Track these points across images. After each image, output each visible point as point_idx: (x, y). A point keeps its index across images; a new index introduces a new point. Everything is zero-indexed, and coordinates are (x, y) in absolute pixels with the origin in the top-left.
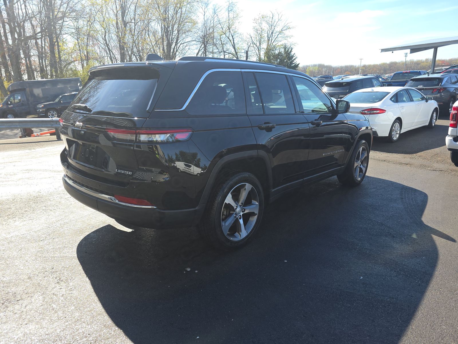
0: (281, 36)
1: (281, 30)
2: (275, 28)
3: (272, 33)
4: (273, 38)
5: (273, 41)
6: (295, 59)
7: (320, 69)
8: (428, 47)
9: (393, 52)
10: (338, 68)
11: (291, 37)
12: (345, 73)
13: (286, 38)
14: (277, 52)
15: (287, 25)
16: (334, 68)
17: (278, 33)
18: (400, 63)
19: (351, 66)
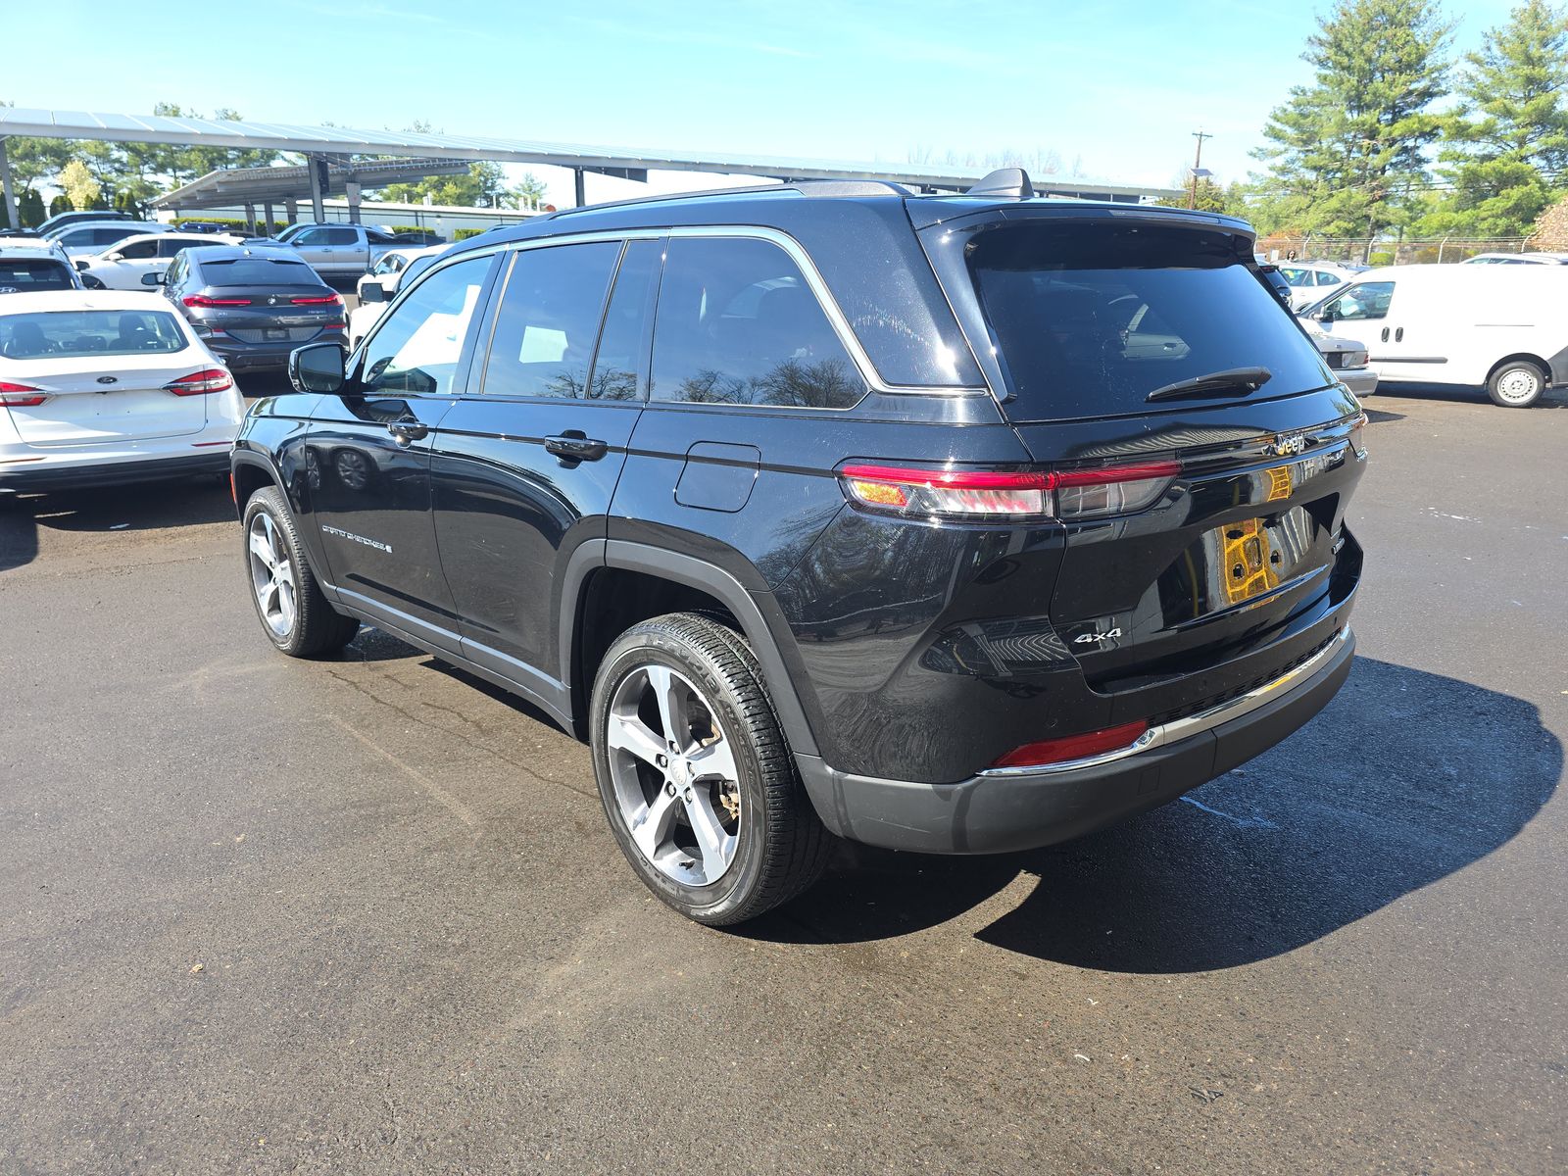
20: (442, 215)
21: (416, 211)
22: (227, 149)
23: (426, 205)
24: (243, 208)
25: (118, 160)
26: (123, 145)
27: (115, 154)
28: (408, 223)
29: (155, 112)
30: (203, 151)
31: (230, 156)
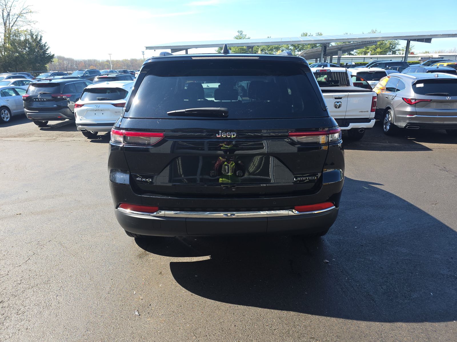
0: (21, 19)
1: (20, 13)
2: (11, 10)
3: (9, 15)
4: (10, 21)
5: (11, 25)
6: (47, 49)
7: (61, 61)
8: (182, 49)
9: (155, 51)
10: (81, 62)
11: (35, 22)
12: (89, 67)
13: (29, 23)
14: (22, 38)
15: (27, 8)
16: (76, 61)
17: (17, 16)
18: (139, 60)
19: (95, 61)
20: (372, 58)
21: (364, 57)
22: (317, 44)
23: (369, 55)
24: (315, 60)
25: (290, 49)
26: (293, 45)
27: (290, 47)
28: (361, 61)
29: (301, 36)
30: (311, 45)
31: (317, 45)
